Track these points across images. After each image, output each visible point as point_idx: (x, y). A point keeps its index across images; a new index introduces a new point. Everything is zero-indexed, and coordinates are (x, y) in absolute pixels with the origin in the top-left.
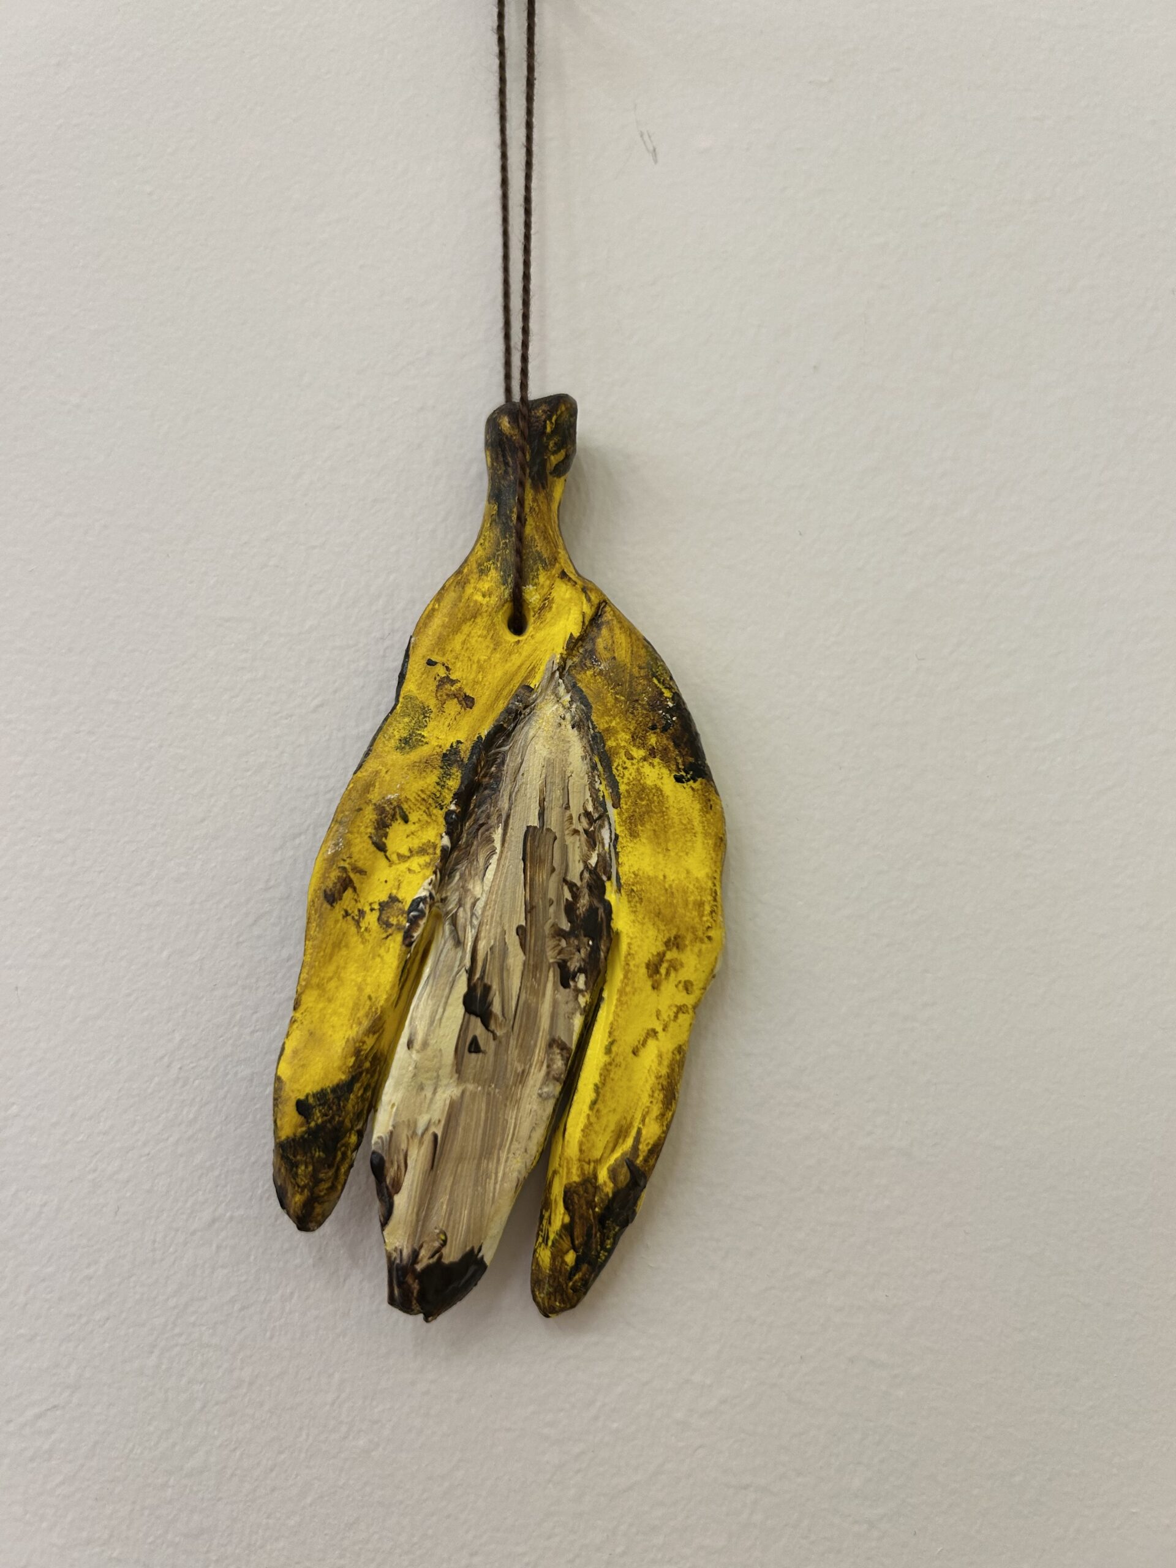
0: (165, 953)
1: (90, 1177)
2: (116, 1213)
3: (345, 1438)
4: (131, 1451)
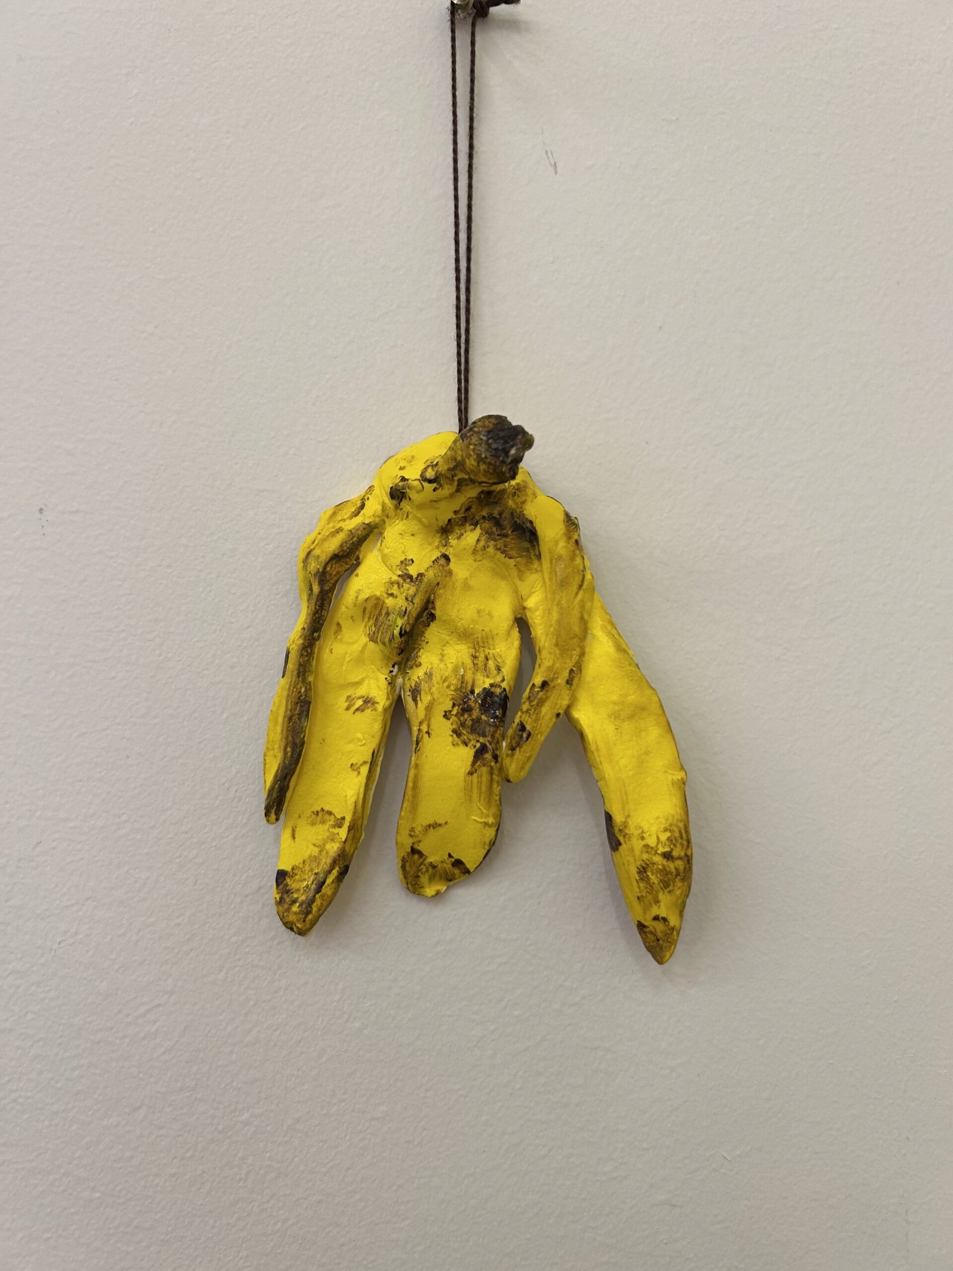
0: (225, 716)
1: (177, 861)
2: (195, 883)
3: (347, 1021)
4: (209, 1032)
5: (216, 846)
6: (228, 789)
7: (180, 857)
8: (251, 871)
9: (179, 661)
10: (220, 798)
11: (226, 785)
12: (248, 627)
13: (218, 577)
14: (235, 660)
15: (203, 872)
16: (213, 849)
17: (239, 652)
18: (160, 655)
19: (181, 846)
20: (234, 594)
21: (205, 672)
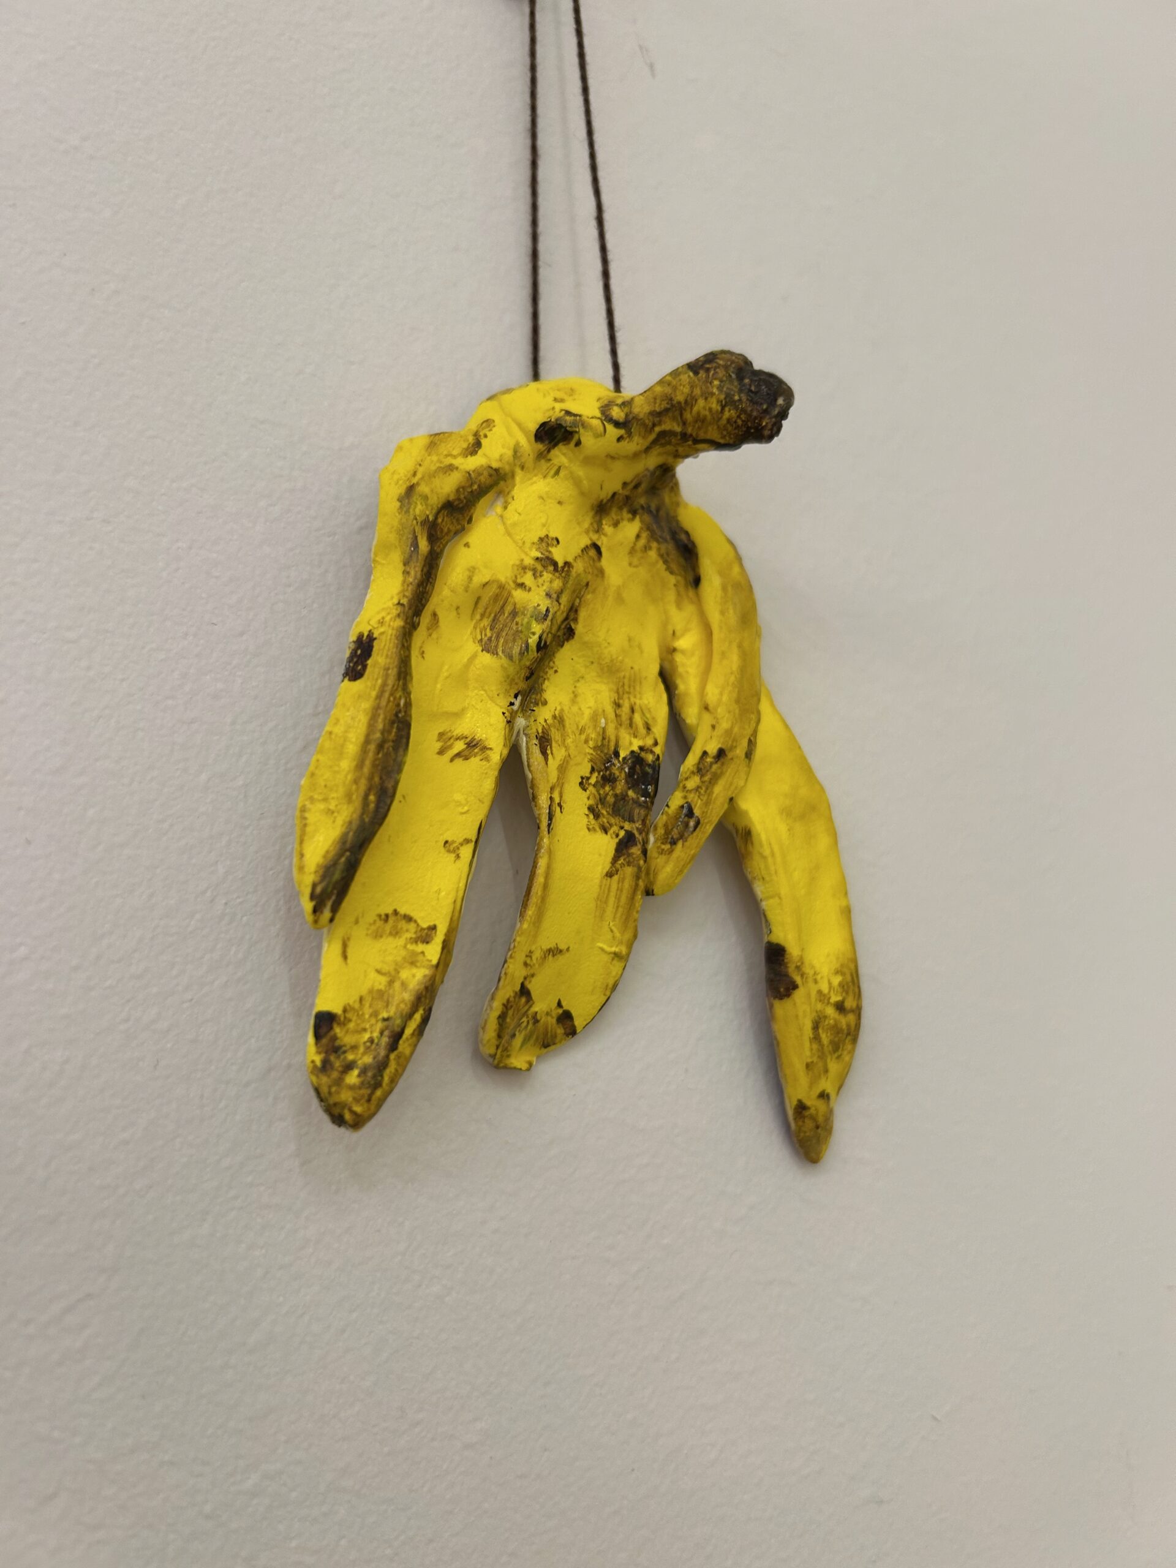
1: (122, 1028)
2: (155, 1067)
4: (184, 1334)
5: (192, 1000)
6: (212, 901)
7: (127, 1020)
8: (253, 1040)
9: (123, 680)
10: (198, 916)
11: (209, 894)
12: (242, 634)
13: (190, 548)
14: (220, 686)
15: (169, 1045)
16: (185, 1005)
17: (226, 673)
18: (89, 668)
19: (129, 1001)
20: (217, 577)
21: (170, 702)
